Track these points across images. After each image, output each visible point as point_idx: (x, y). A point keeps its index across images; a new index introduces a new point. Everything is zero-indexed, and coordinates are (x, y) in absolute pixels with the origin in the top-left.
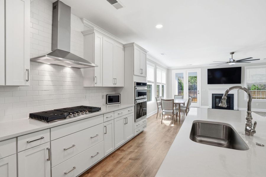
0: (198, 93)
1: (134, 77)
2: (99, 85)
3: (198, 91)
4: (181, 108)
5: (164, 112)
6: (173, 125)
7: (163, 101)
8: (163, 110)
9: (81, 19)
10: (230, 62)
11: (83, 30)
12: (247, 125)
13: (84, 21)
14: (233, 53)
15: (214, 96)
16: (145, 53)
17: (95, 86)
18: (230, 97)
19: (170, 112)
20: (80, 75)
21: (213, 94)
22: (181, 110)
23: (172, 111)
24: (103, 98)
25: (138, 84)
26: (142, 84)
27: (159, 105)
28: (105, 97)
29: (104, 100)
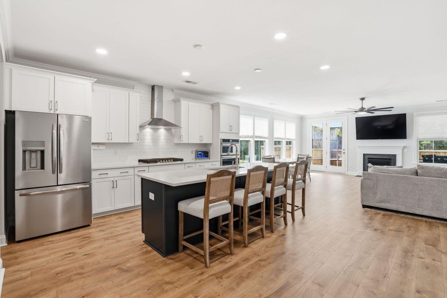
0: (344, 153)
1: (220, 134)
2: (185, 141)
3: (344, 150)
9: (172, 90)
11: (173, 99)
13: (174, 91)
15: (367, 157)
17: (182, 142)
18: (390, 159)
20: (172, 134)
21: (364, 155)
24: (192, 153)
25: (224, 141)
26: (231, 141)
28: (194, 153)
29: (194, 155)
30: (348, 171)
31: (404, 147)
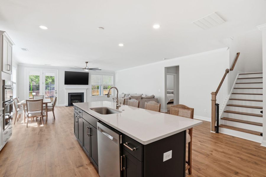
0: (56, 93)
3: (56, 91)
4: (48, 107)
5: (30, 113)
6: (42, 125)
7: (30, 102)
8: (29, 112)
10: (85, 69)
12: (117, 104)
14: (87, 63)
15: (70, 95)
16: (11, 45)
18: (81, 95)
19: (38, 113)
21: (69, 93)
22: (48, 109)
23: (41, 111)
27: (17, 108)
30: (59, 104)
31: (87, 89)
